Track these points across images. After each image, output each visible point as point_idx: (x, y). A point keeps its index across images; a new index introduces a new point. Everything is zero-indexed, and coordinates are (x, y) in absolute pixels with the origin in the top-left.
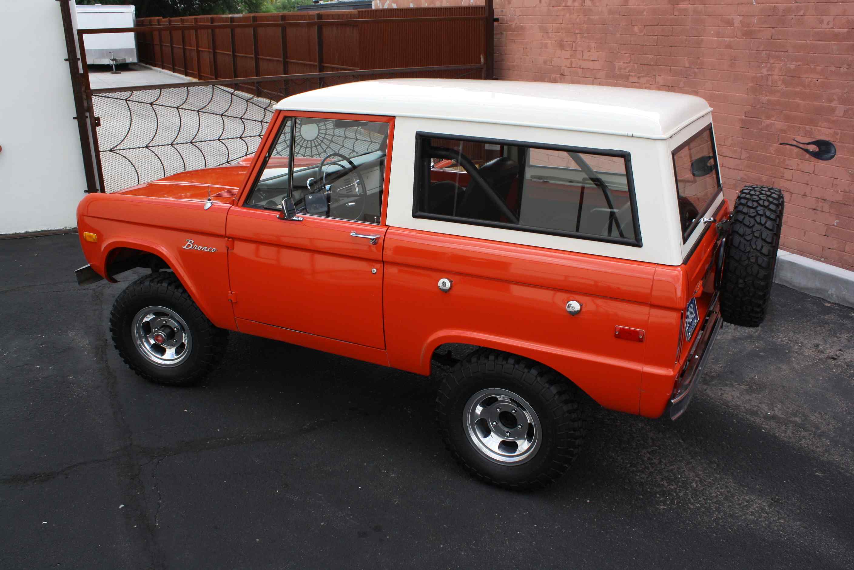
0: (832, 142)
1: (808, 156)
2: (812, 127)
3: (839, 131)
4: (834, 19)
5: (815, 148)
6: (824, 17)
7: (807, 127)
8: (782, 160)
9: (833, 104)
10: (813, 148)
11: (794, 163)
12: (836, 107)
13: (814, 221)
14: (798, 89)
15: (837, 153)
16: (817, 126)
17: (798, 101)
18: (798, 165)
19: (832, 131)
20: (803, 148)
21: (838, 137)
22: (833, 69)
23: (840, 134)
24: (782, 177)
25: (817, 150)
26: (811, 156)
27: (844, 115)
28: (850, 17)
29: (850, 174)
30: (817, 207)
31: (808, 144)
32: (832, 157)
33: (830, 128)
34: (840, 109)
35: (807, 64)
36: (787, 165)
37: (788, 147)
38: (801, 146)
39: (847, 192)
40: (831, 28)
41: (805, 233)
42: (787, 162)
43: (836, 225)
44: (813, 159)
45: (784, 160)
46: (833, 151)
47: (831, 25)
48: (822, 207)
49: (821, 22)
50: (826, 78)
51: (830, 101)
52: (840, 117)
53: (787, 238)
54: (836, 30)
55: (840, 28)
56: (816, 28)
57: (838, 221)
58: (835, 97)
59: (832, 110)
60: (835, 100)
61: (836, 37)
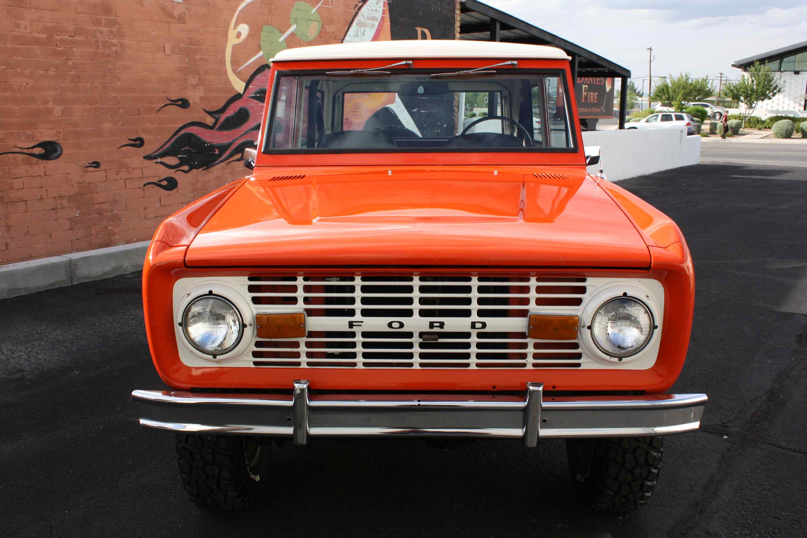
0: (57, 141)
1: (35, 160)
2: (33, 130)
3: (61, 130)
4: (31, 25)
5: (40, 150)
6: (20, 22)
7: (27, 131)
8: (7, 170)
9: (50, 105)
10: (38, 151)
11: (21, 170)
12: (53, 108)
13: (56, 220)
14: (8, 94)
15: (63, 150)
16: (37, 129)
17: (10, 106)
18: (27, 171)
19: (54, 131)
20: (28, 152)
21: (61, 135)
22: (42, 72)
23: (62, 133)
24: (12, 188)
25: (43, 151)
26: (38, 159)
27: (62, 115)
28: (46, 24)
29: (80, 166)
30: (57, 205)
31: (33, 148)
32: (61, 154)
33: (52, 129)
34: (58, 110)
35: (12, 68)
36: (15, 174)
37: (11, 155)
38: (25, 151)
39: (81, 183)
40: (30, 33)
41: (50, 235)
42: (14, 171)
43: (77, 215)
44: (40, 161)
45: (9, 169)
46: (59, 150)
47: (29, 30)
48: (62, 204)
49: (18, 26)
50: (36, 81)
51: (46, 102)
52: (59, 116)
53: (33, 247)
54: (36, 35)
55: (39, 33)
56: (13, 32)
57: (79, 211)
58: (49, 98)
59: (50, 111)
60: (49, 101)
61: (37, 41)
